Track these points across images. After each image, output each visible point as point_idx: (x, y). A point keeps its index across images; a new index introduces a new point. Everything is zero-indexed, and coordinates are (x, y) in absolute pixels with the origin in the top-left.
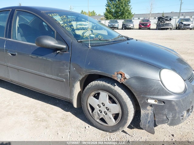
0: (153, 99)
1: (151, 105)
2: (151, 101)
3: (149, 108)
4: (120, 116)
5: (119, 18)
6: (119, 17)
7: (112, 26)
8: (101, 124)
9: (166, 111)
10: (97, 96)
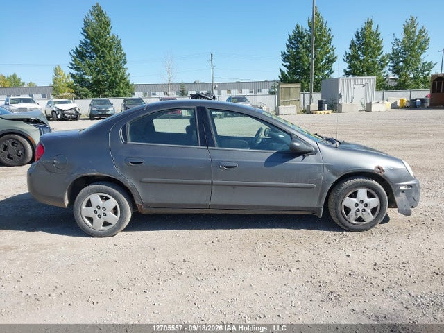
0: (403, 185)
1: (403, 192)
2: (402, 188)
3: (401, 194)
4: (379, 208)
5: (106, 94)
6: (105, 91)
7: (100, 113)
8: (358, 225)
9: (413, 193)
10: (354, 195)
